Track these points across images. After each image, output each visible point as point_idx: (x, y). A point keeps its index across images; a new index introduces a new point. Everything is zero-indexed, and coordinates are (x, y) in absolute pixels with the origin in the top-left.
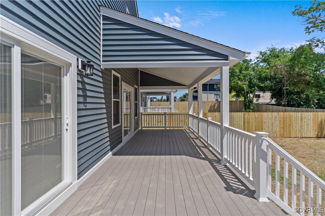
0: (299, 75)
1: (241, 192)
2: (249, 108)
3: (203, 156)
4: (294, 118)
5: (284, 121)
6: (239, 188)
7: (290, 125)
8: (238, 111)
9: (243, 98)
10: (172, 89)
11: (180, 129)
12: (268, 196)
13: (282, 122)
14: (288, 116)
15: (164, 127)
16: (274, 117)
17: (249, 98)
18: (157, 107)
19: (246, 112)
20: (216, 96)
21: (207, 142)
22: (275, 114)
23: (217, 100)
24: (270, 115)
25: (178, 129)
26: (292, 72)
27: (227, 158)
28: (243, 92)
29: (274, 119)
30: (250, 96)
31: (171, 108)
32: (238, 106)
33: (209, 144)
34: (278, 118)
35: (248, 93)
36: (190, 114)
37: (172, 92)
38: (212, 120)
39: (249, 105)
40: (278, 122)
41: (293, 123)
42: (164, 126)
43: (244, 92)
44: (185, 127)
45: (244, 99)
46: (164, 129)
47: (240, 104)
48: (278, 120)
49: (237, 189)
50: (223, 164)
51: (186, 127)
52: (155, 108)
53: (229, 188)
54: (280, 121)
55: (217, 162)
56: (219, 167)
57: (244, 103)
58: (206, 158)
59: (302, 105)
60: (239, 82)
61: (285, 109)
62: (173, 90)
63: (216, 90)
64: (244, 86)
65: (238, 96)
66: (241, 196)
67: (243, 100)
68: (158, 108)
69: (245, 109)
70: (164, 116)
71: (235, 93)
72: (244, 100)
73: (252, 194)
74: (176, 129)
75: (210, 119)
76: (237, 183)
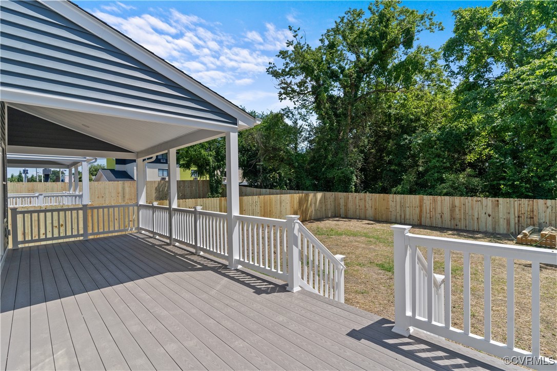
0: (274, 149)
1: (273, 291)
2: (217, 192)
3: (199, 266)
4: (273, 202)
5: (264, 207)
6: (269, 288)
7: (270, 211)
8: (202, 196)
9: (208, 176)
10: (84, 156)
11: (110, 235)
12: (299, 284)
13: (263, 208)
14: (268, 200)
15: (82, 235)
16: (254, 202)
17: (217, 177)
18: (41, 195)
19: (213, 197)
20: (161, 172)
21: (195, 247)
22: (256, 197)
23: (163, 179)
24: (250, 199)
25: (106, 235)
26: (267, 145)
27: (238, 258)
28: (208, 168)
29: (255, 204)
30: (217, 174)
31: (81, 196)
32: (201, 189)
33: (200, 247)
34: (258, 203)
35: (214, 169)
36: (140, 205)
37: (84, 161)
38: (203, 209)
39: (217, 187)
40: (259, 208)
41: (274, 207)
42: (81, 232)
43: (210, 168)
44: (131, 229)
45: (210, 177)
46: (81, 238)
47: (203, 185)
48: (259, 206)
49: (268, 290)
50: (233, 269)
51: (134, 229)
52: (37, 197)
53: (259, 291)
54: (261, 207)
55: (223, 269)
56: (231, 274)
57: (210, 185)
58: (205, 268)
59: (276, 186)
60: (203, 152)
61: (260, 192)
62: (88, 158)
63: (162, 161)
64: (210, 158)
65: (200, 172)
66: (275, 294)
67: (208, 179)
68: (45, 197)
69: (212, 194)
70: (81, 212)
71: (196, 169)
72: (210, 180)
73: (284, 288)
74: (102, 236)
75: (199, 209)
76: (263, 284)
